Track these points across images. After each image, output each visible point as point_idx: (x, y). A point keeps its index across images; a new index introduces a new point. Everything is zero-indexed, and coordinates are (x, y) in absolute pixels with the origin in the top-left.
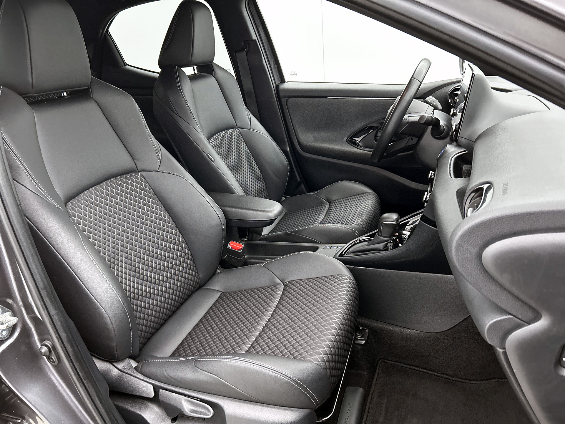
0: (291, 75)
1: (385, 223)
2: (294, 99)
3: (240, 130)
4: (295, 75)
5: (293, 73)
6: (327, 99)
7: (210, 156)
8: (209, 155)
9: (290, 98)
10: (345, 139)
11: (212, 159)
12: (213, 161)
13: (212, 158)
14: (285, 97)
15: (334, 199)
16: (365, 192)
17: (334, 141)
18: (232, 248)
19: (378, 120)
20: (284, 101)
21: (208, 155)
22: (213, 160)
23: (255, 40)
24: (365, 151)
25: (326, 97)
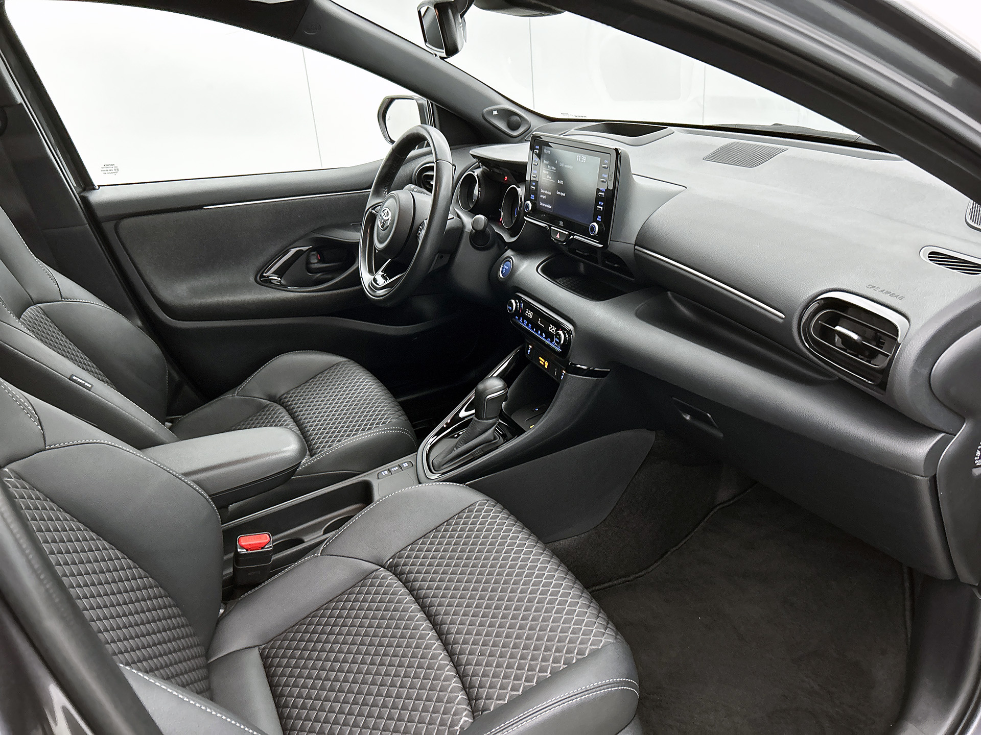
0: (105, 172)
1: (488, 397)
2: (132, 219)
3: (41, 307)
4: (114, 171)
5: (109, 168)
6: (202, 211)
7: (79, 380)
8: (76, 379)
9: (123, 218)
10: (252, 279)
11: (86, 384)
12: (89, 389)
13: (83, 382)
14: (109, 219)
15: (283, 392)
16: (334, 363)
17: (233, 288)
18: (247, 550)
19: (306, 235)
20: (108, 227)
21: (74, 378)
22: (90, 386)
23: (21, 104)
24: (305, 294)
25: (200, 207)
